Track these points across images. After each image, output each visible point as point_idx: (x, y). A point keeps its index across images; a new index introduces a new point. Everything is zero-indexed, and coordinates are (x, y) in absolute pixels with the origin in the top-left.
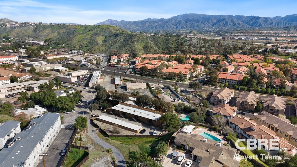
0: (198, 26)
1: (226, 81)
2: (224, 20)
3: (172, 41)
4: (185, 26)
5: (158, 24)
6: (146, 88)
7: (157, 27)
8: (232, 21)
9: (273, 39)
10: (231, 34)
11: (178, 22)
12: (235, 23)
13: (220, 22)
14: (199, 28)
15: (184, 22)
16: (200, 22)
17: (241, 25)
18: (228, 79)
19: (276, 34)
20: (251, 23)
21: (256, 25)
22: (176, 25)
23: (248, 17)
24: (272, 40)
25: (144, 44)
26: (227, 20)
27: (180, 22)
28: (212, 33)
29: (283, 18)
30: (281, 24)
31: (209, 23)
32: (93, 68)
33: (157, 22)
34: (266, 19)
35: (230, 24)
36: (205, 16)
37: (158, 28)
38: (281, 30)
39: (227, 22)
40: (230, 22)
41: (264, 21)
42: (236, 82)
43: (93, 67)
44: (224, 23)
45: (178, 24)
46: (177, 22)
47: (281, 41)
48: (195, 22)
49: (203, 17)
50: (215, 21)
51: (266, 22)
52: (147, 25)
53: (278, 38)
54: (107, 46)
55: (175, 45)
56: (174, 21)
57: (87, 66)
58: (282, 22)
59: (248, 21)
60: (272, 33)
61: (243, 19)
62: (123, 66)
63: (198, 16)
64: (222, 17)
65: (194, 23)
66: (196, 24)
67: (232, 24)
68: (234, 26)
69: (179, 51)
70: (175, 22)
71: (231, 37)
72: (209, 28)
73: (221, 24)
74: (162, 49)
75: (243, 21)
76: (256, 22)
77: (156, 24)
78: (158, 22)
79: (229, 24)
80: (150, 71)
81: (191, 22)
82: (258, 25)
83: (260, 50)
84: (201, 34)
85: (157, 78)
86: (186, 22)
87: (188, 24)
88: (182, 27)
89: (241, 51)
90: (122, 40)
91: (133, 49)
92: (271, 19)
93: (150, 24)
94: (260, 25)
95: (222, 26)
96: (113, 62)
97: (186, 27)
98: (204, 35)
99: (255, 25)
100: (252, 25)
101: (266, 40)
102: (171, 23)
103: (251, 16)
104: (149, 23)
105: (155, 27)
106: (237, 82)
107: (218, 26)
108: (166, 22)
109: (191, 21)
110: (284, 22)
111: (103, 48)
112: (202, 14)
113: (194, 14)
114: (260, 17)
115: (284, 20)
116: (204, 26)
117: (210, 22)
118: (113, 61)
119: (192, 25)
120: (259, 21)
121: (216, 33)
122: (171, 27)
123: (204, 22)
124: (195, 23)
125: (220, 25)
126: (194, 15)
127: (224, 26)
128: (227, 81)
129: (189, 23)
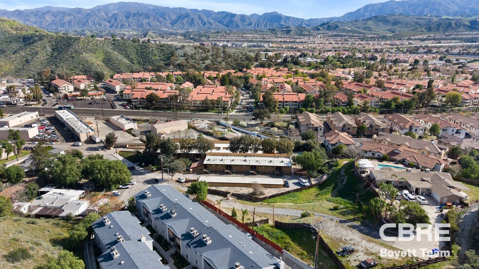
0: (149, 25)
1: (283, 104)
2: (187, 16)
3: (153, 50)
4: (127, 24)
5: (72, 17)
6: (187, 128)
7: (72, 23)
8: (200, 18)
9: (266, 45)
10: (209, 38)
11: (112, 17)
12: (205, 22)
13: (183, 19)
14: (151, 28)
15: (124, 17)
16: (152, 17)
17: (214, 24)
18: (287, 102)
19: (264, 38)
20: (225, 22)
21: (233, 25)
22: (110, 22)
23: (219, 13)
24: (265, 47)
25: (102, 56)
26: (192, 16)
27: (115, 16)
28: (179, 37)
29: (261, 16)
30: (261, 25)
31: (166, 20)
32: (33, 106)
33: (69, 15)
34: (243, 17)
35: (198, 23)
36: (155, 8)
37: (75, 26)
38: (267, 33)
39: (193, 19)
40: (197, 20)
41: (241, 20)
42: (297, 104)
43: (31, 105)
44: (190, 21)
45: (113, 20)
46: (110, 15)
47: (276, 49)
48: (142, 17)
49: (154, 10)
50: (174, 17)
51: (244, 21)
52: (48, 18)
53: (271, 45)
54: (16, 60)
55: (160, 56)
56: (103, 13)
57: (15, 105)
58: (262, 22)
59: (221, 19)
60: (259, 37)
61: (214, 16)
62: (94, 97)
63: (145, 8)
64: (182, 10)
65: (141, 19)
66: (145, 21)
67: (200, 22)
68: (204, 25)
69: (171, 66)
70: (105, 17)
71: (212, 43)
72: (168, 28)
73: (185, 21)
74: (139, 63)
75: (214, 19)
76: (231, 22)
77: (68, 18)
78: (72, 15)
79: (196, 23)
80: (165, 101)
81: (135, 18)
82: (234, 26)
83: (279, 61)
84: (163, 37)
85: (183, 112)
86: (127, 17)
87: (130, 19)
88: (122, 26)
89: (256, 64)
90: (49, 49)
91: (85, 64)
92: (248, 17)
93: (55, 17)
94: (237, 26)
95: (186, 25)
96: (64, 91)
97: (129, 25)
98: (167, 39)
99: (231, 25)
100: (227, 26)
101: (258, 47)
102: (99, 18)
103: (223, 12)
104: (53, 15)
105: (67, 24)
106: (299, 104)
107: (182, 26)
108: (87, 15)
109: (135, 15)
110: (265, 22)
111: (8, 66)
112: (151, 5)
113: (136, 3)
114: (235, 14)
115: (262, 19)
116: (158, 24)
117: (167, 18)
118: (65, 89)
119: (139, 22)
120: (236, 19)
121: (184, 36)
122: (100, 25)
123: (158, 19)
124: (143, 19)
125: (183, 24)
126: (136, 6)
127: (191, 26)
128: (285, 104)
129: (133, 19)
